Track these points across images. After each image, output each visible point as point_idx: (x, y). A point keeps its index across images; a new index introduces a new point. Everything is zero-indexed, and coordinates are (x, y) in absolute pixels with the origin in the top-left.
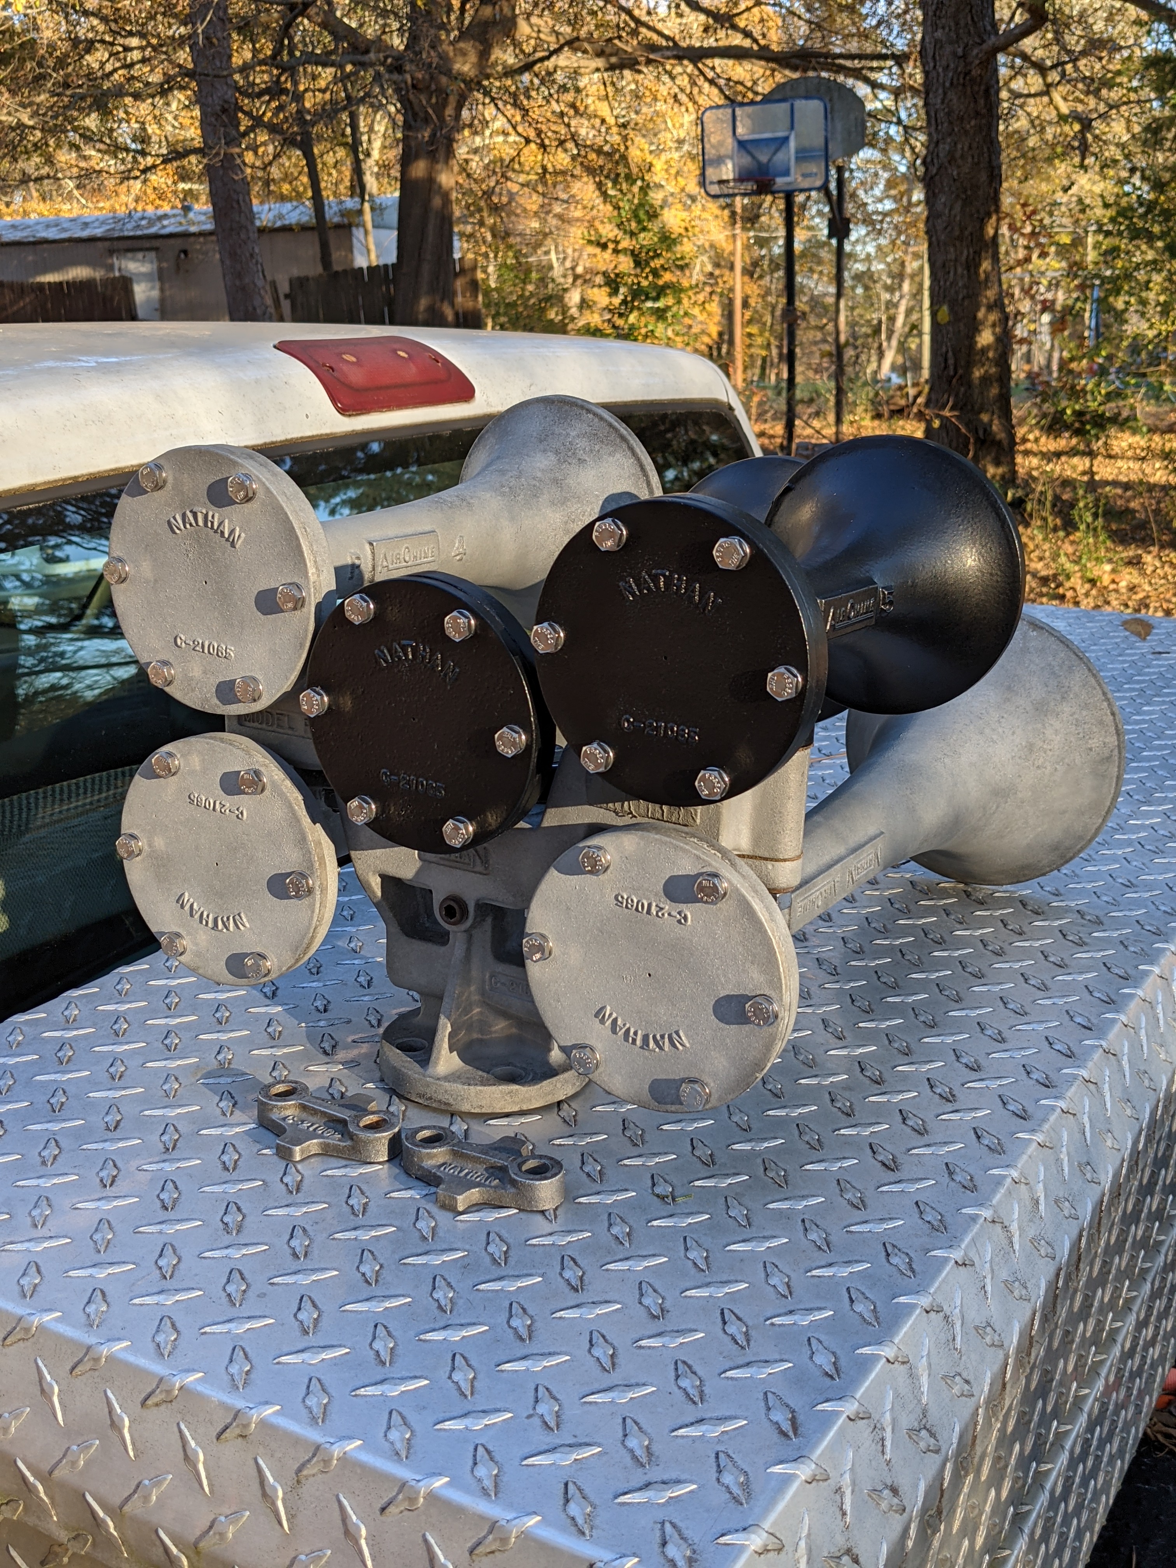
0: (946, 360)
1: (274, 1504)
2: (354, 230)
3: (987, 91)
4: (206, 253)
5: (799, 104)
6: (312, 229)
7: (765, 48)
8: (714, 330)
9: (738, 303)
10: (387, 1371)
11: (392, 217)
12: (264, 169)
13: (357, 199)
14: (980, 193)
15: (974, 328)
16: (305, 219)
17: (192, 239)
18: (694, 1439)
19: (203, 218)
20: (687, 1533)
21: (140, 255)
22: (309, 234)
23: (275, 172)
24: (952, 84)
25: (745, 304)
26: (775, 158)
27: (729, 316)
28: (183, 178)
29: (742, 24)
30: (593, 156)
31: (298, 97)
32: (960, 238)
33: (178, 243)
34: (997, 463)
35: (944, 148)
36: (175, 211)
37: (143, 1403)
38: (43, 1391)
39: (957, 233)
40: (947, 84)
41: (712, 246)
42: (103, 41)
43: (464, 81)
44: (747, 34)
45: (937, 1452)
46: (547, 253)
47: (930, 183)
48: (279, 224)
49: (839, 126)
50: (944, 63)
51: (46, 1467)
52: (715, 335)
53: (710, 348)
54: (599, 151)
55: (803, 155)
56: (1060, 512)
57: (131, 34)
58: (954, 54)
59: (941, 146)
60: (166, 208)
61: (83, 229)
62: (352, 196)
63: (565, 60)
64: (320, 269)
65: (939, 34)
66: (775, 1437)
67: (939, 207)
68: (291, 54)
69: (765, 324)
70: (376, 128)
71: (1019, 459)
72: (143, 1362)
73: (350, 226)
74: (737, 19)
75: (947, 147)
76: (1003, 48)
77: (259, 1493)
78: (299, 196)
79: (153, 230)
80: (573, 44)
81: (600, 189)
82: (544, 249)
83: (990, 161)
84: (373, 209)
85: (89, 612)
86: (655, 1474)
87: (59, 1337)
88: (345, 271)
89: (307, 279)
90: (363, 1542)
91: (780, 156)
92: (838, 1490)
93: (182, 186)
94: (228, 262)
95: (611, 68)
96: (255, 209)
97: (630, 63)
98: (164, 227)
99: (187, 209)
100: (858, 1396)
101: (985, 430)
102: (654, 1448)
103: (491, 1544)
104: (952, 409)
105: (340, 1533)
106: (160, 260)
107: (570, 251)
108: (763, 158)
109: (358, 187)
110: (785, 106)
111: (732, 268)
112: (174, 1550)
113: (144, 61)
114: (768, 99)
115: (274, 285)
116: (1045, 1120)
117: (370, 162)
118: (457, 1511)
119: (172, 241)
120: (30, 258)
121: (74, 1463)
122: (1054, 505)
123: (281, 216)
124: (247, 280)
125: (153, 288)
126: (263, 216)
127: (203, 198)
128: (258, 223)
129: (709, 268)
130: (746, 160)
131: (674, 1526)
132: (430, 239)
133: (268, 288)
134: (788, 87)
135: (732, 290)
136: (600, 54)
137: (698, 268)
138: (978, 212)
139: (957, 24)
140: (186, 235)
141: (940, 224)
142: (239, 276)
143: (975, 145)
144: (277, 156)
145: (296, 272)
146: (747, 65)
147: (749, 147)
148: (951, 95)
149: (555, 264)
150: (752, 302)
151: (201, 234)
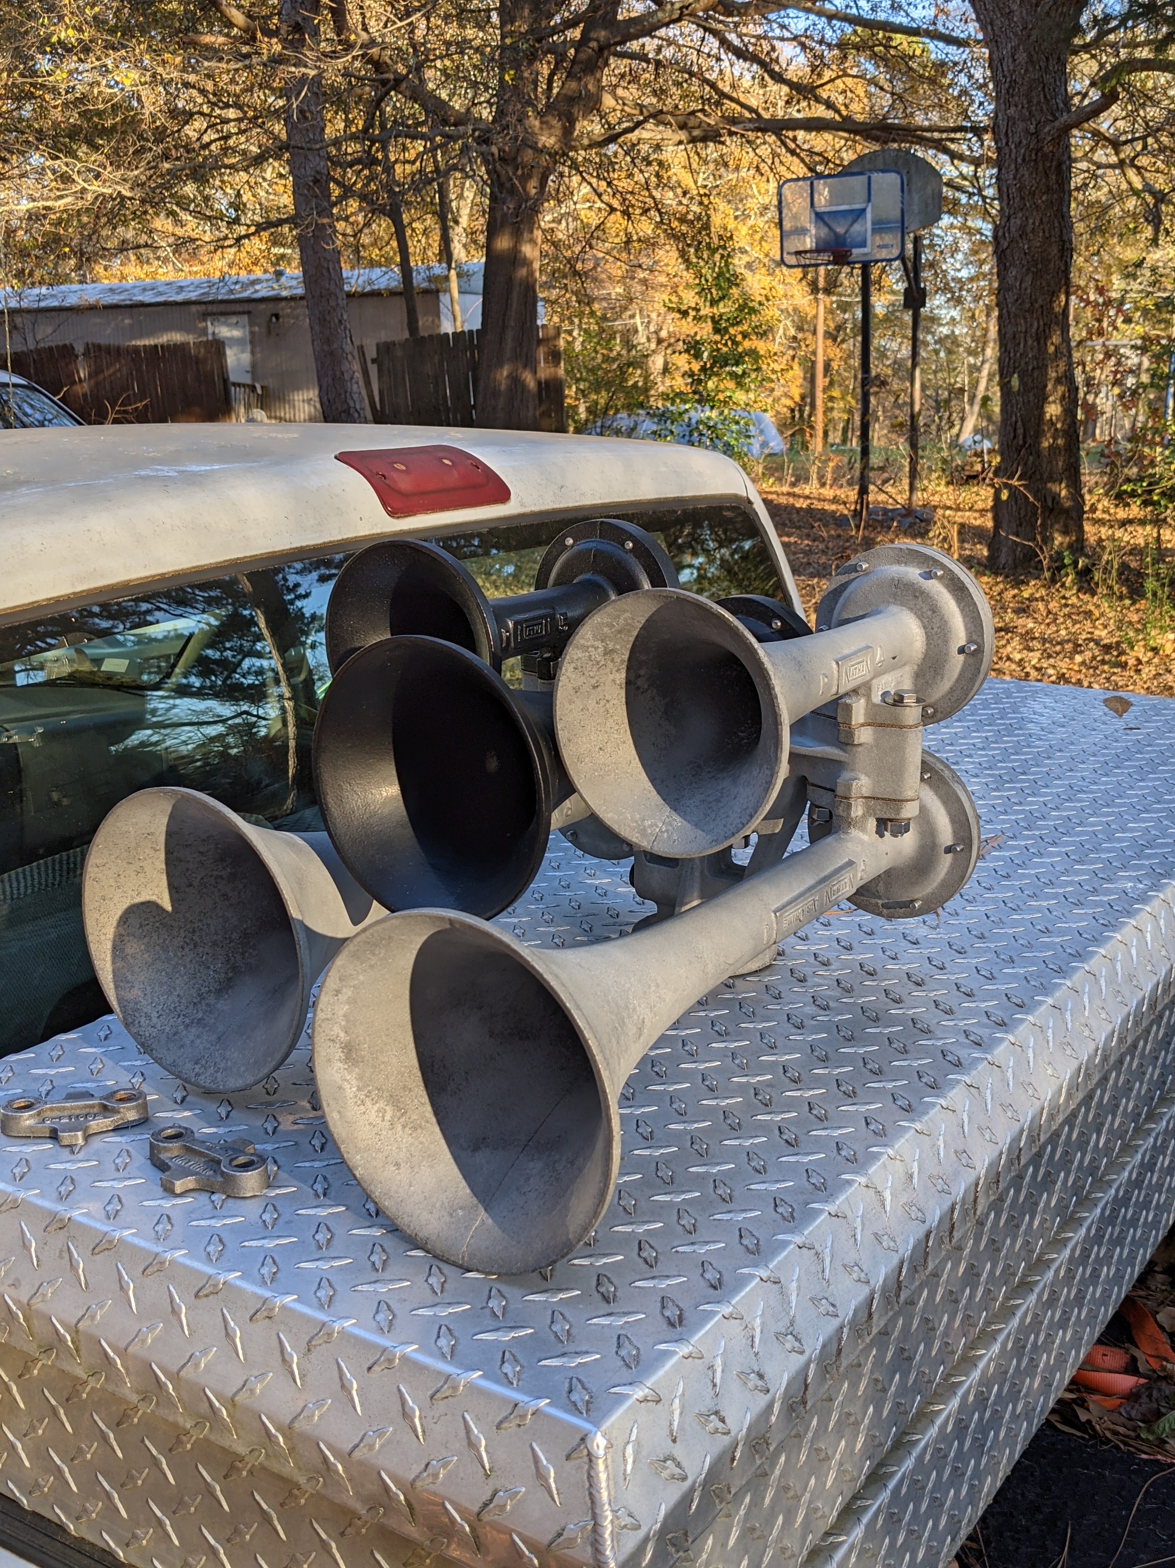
0: (1015, 430)
1: (291, 1367)
2: (441, 295)
3: (1060, 164)
4: (297, 318)
5: (876, 176)
6: (400, 294)
7: (847, 119)
8: (796, 393)
9: (820, 367)
10: (380, 1275)
11: (478, 283)
12: (355, 236)
13: (444, 265)
14: (1051, 266)
15: (1043, 399)
16: (394, 284)
17: (283, 304)
18: (603, 1326)
19: (294, 283)
20: (587, 1385)
21: (233, 319)
22: (397, 298)
23: (365, 239)
24: (1024, 160)
25: (827, 367)
26: (852, 229)
27: (811, 380)
28: (275, 243)
29: (825, 95)
30: (675, 224)
31: (389, 169)
32: (1030, 311)
33: (270, 307)
34: (1065, 532)
35: (1015, 223)
36: (268, 276)
37: (197, 1296)
38: (122, 1287)
39: (1027, 306)
40: (1019, 160)
41: (795, 310)
42: (202, 114)
43: (550, 154)
44: (829, 105)
45: (802, 1353)
46: (632, 317)
47: (1001, 256)
48: (368, 289)
49: (916, 197)
50: (1017, 140)
51: (122, 1345)
52: (797, 398)
53: (793, 411)
54: (682, 220)
55: (880, 227)
56: (1127, 580)
57: (227, 106)
58: (1027, 130)
59: (1012, 221)
60: (258, 273)
61: (178, 293)
62: (440, 261)
63: (649, 133)
64: (406, 335)
65: (1012, 111)
66: (665, 1326)
67: (1010, 280)
68: (383, 126)
69: (847, 387)
70: (466, 194)
71: (1087, 527)
72: (197, 1265)
73: (438, 291)
74: (820, 90)
75: (1019, 222)
76: (1077, 125)
77: (280, 1359)
78: (389, 261)
79: (246, 294)
80: (657, 116)
81: (682, 257)
82: (629, 313)
83: (1061, 236)
84: (459, 275)
85: (177, 670)
86: (571, 1348)
87: (134, 1247)
88: (431, 336)
89: (394, 344)
90: (354, 1393)
91: (857, 227)
92: (711, 1367)
93: (276, 250)
94: (317, 328)
95: (693, 140)
96: (345, 275)
97: (712, 136)
98: (256, 291)
99: (279, 274)
100: (733, 1302)
101: (1054, 499)
102: (573, 1331)
103: (446, 1391)
104: (1019, 479)
105: (338, 1386)
106: (251, 324)
107: (654, 315)
108: (840, 230)
109: (446, 253)
110: (863, 179)
111: (814, 333)
112: (217, 1404)
113: (241, 132)
114: (847, 171)
115: (361, 350)
116: (926, 1113)
117: (459, 230)
118: (422, 1368)
119: (263, 306)
120: (127, 321)
121: (144, 1341)
122: (1120, 574)
123: (370, 282)
124: (335, 346)
125: (243, 352)
126: (353, 281)
127: (295, 263)
128: (346, 288)
129: (792, 332)
130: (824, 232)
131: (579, 1381)
132: (515, 306)
133: (356, 353)
134: (866, 161)
135: (814, 353)
136: (682, 127)
137: (781, 332)
138: (1049, 285)
139: (1029, 102)
140: (277, 299)
141: (1011, 297)
142: (328, 342)
143: (1045, 220)
144: (367, 225)
145: (384, 336)
146: (828, 136)
147: (826, 218)
148: (1023, 171)
149: (640, 328)
150: (835, 365)
151: (293, 298)
